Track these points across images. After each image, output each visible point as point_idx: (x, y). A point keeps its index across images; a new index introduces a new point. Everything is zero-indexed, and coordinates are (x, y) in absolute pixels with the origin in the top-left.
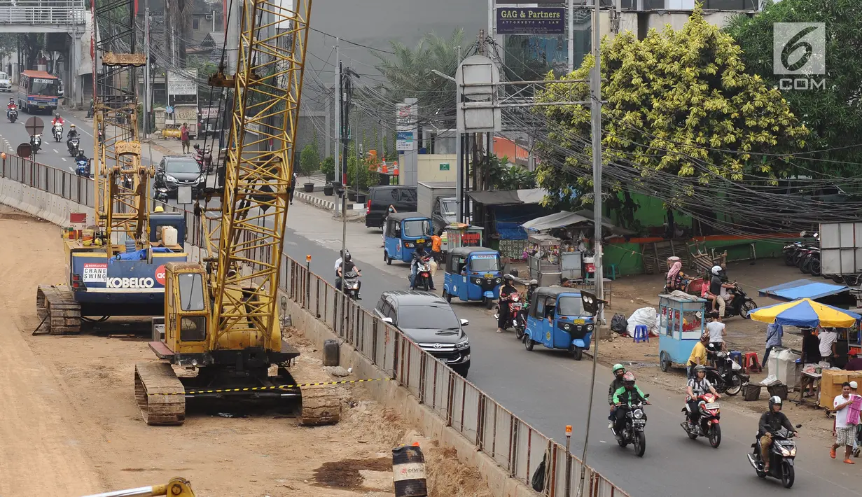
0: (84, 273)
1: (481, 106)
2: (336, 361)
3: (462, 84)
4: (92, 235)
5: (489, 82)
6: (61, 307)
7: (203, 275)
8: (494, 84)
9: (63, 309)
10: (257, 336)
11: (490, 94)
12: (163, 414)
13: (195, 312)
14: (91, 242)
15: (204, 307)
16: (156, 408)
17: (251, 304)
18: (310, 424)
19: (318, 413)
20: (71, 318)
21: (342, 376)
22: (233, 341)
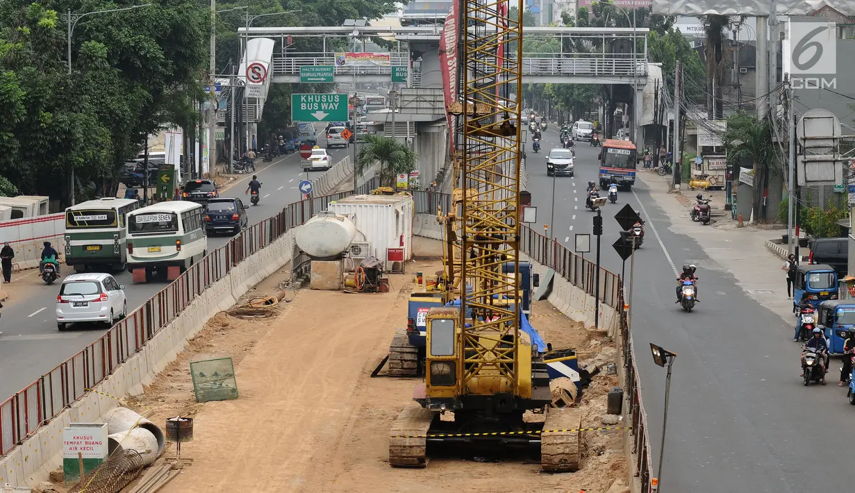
0: (418, 317)
1: (822, 159)
2: (617, 410)
3: (803, 137)
4: (435, 281)
5: (830, 135)
6: (399, 350)
7: (456, 321)
8: (835, 137)
9: (401, 352)
10: (507, 383)
11: (830, 147)
12: (404, 457)
13: (444, 357)
14: (433, 288)
15: (454, 352)
16: (397, 450)
17: (497, 351)
18: (550, 470)
19: (556, 460)
20: (408, 361)
21: (610, 425)
22: (483, 387)
